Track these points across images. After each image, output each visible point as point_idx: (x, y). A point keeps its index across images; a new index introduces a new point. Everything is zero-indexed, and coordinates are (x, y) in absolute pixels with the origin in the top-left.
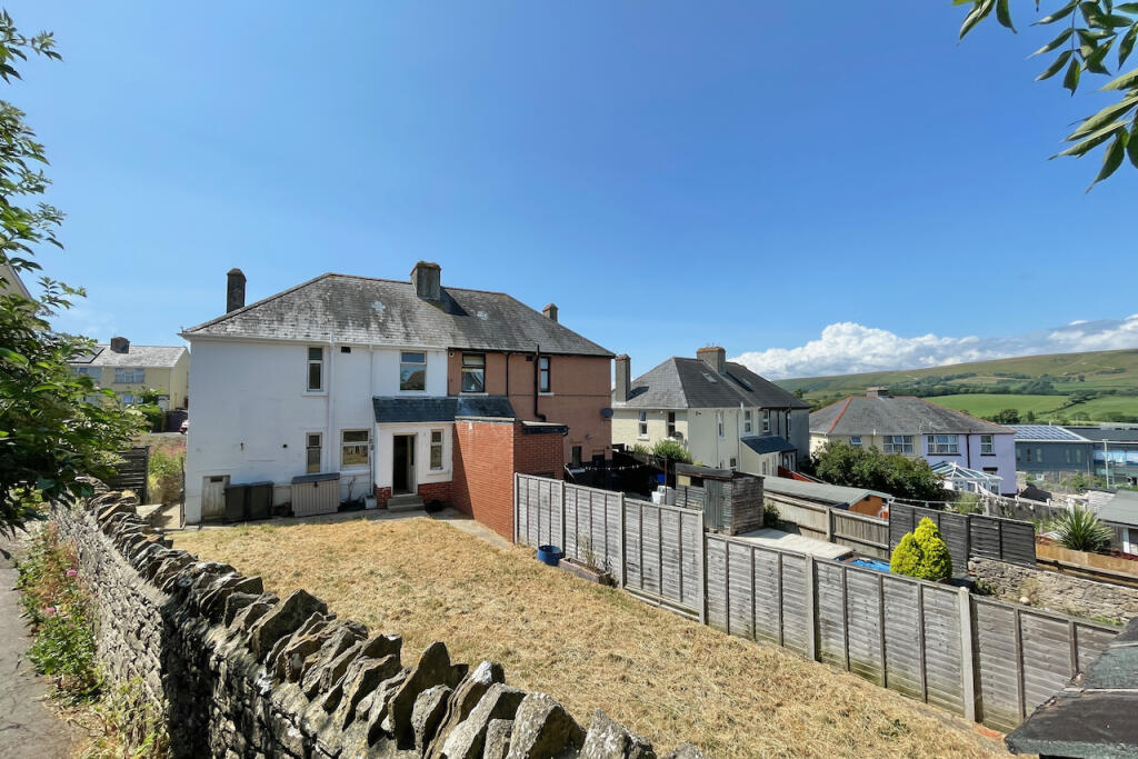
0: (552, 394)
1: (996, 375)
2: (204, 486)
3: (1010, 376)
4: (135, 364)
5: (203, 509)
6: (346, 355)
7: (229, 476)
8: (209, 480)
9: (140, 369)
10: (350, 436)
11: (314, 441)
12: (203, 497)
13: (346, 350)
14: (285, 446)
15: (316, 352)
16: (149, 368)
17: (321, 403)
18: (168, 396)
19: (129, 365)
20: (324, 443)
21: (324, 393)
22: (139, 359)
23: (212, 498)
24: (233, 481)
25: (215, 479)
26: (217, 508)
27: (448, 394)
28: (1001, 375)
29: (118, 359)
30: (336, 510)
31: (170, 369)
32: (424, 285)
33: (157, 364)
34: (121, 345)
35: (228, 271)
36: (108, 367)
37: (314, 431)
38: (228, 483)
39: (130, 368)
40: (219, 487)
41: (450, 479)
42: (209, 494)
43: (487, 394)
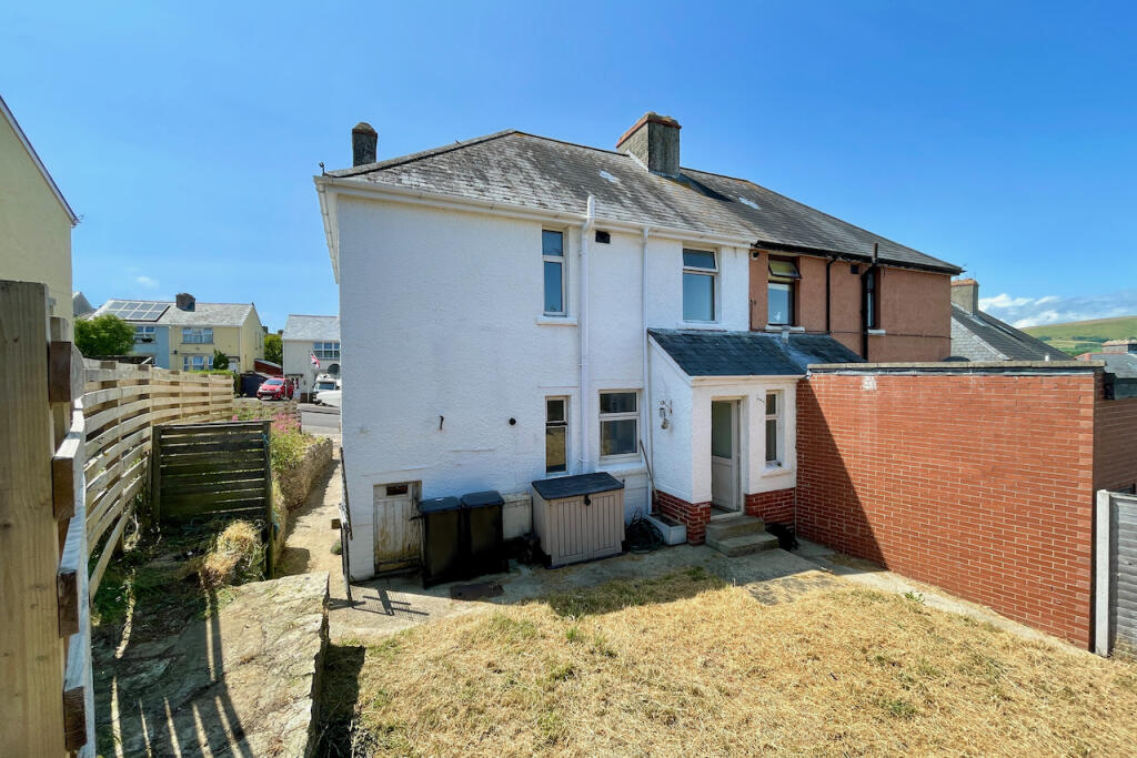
0: (882, 331)
1: (1074, 338)
2: (376, 504)
3: (1091, 339)
4: (202, 323)
5: (376, 548)
6: (602, 246)
7: (417, 484)
8: (385, 491)
9: (209, 328)
10: (609, 402)
11: (556, 409)
12: (375, 525)
13: (603, 237)
14: (513, 422)
15: (554, 239)
16: (218, 327)
17: (566, 339)
18: (239, 358)
19: (196, 323)
20: (573, 414)
21: (572, 319)
22: (206, 318)
23: (389, 528)
24: (427, 493)
25: (395, 490)
26: (399, 548)
27: (751, 329)
28: (1080, 339)
29: (185, 318)
30: (620, 549)
31: (238, 328)
32: (658, 153)
33: (225, 323)
34: (187, 303)
35: (354, 127)
36: (175, 326)
37: (557, 393)
38: (416, 498)
39: (197, 327)
40: (401, 504)
41: (794, 485)
42: (385, 520)
43: (802, 329)
